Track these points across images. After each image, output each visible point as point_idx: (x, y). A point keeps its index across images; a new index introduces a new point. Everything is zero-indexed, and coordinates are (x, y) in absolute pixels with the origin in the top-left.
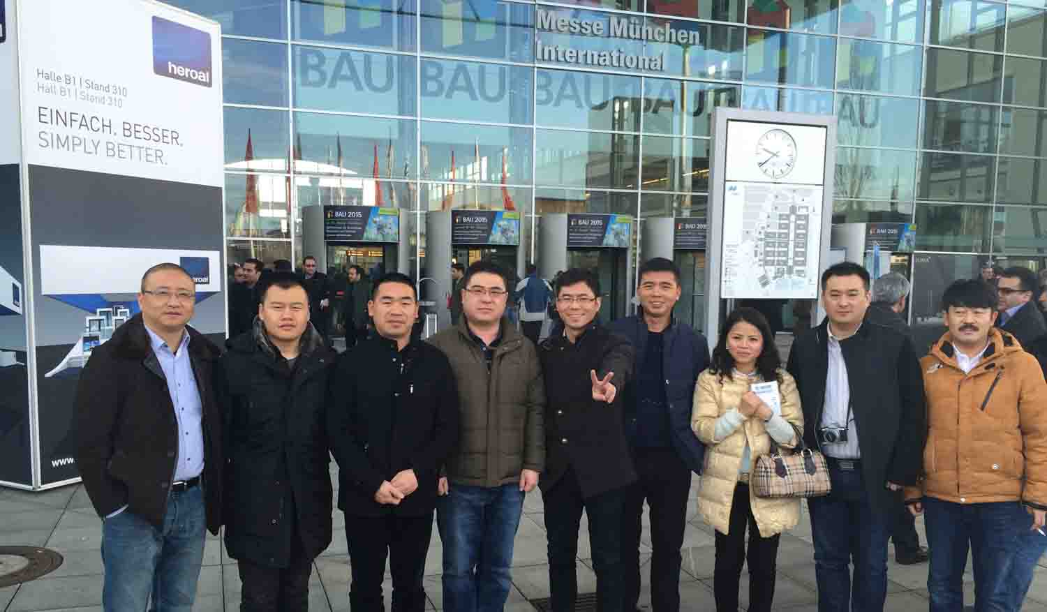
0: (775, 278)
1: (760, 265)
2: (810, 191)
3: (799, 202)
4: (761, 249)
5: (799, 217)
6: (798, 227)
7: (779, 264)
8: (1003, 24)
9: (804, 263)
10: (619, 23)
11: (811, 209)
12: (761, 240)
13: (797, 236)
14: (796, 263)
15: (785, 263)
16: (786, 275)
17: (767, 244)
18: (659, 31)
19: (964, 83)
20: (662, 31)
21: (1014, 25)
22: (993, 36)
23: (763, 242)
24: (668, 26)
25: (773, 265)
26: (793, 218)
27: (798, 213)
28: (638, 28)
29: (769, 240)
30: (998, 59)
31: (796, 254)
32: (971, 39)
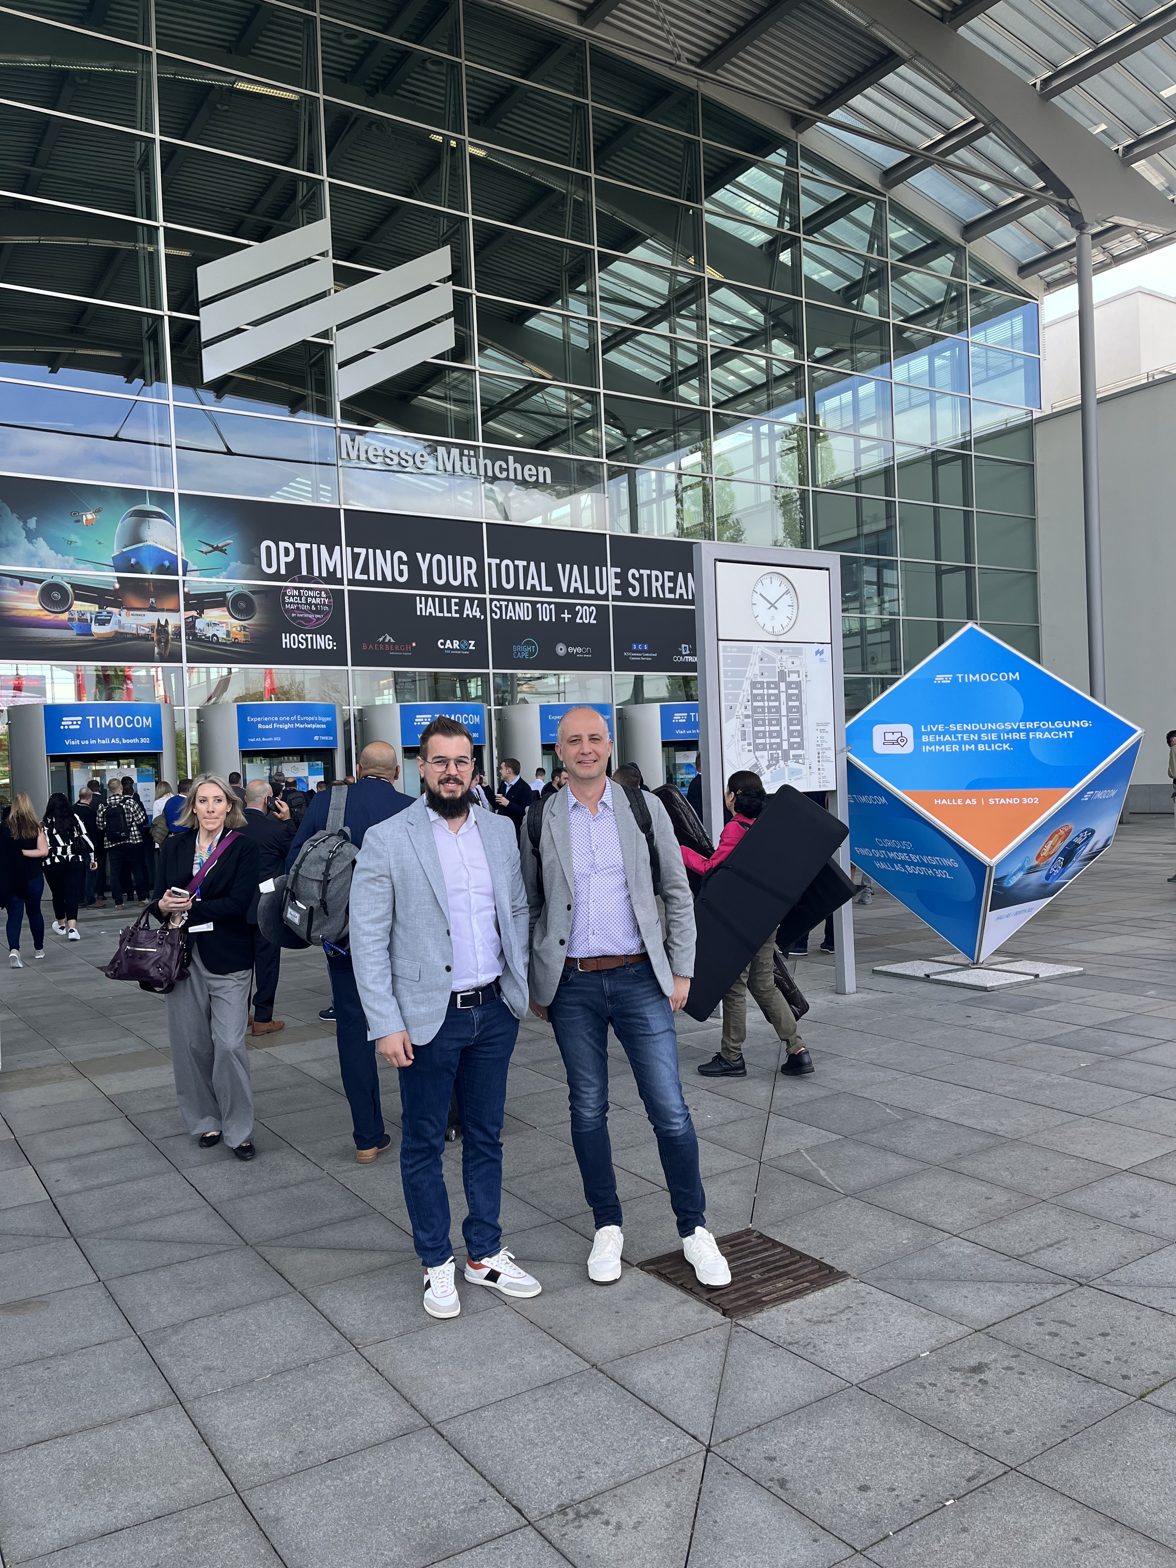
0: (768, 767)
1: (749, 751)
2: (799, 652)
3: (789, 667)
4: (749, 729)
5: (789, 685)
6: (789, 697)
7: (772, 749)
8: (892, 463)
9: (801, 746)
10: (449, 454)
11: (802, 675)
12: (747, 717)
13: (789, 709)
14: (791, 746)
15: (779, 746)
16: (781, 762)
17: (755, 723)
18: (501, 466)
19: (854, 533)
20: (505, 466)
21: (902, 466)
22: (883, 477)
23: (750, 720)
24: (511, 459)
25: (764, 749)
26: (783, 686)
27: (788, 679)
28: (473, 460)
29: (757, 716)
30: (890, 505)
31: (791, 734)
32: (857, 482)
